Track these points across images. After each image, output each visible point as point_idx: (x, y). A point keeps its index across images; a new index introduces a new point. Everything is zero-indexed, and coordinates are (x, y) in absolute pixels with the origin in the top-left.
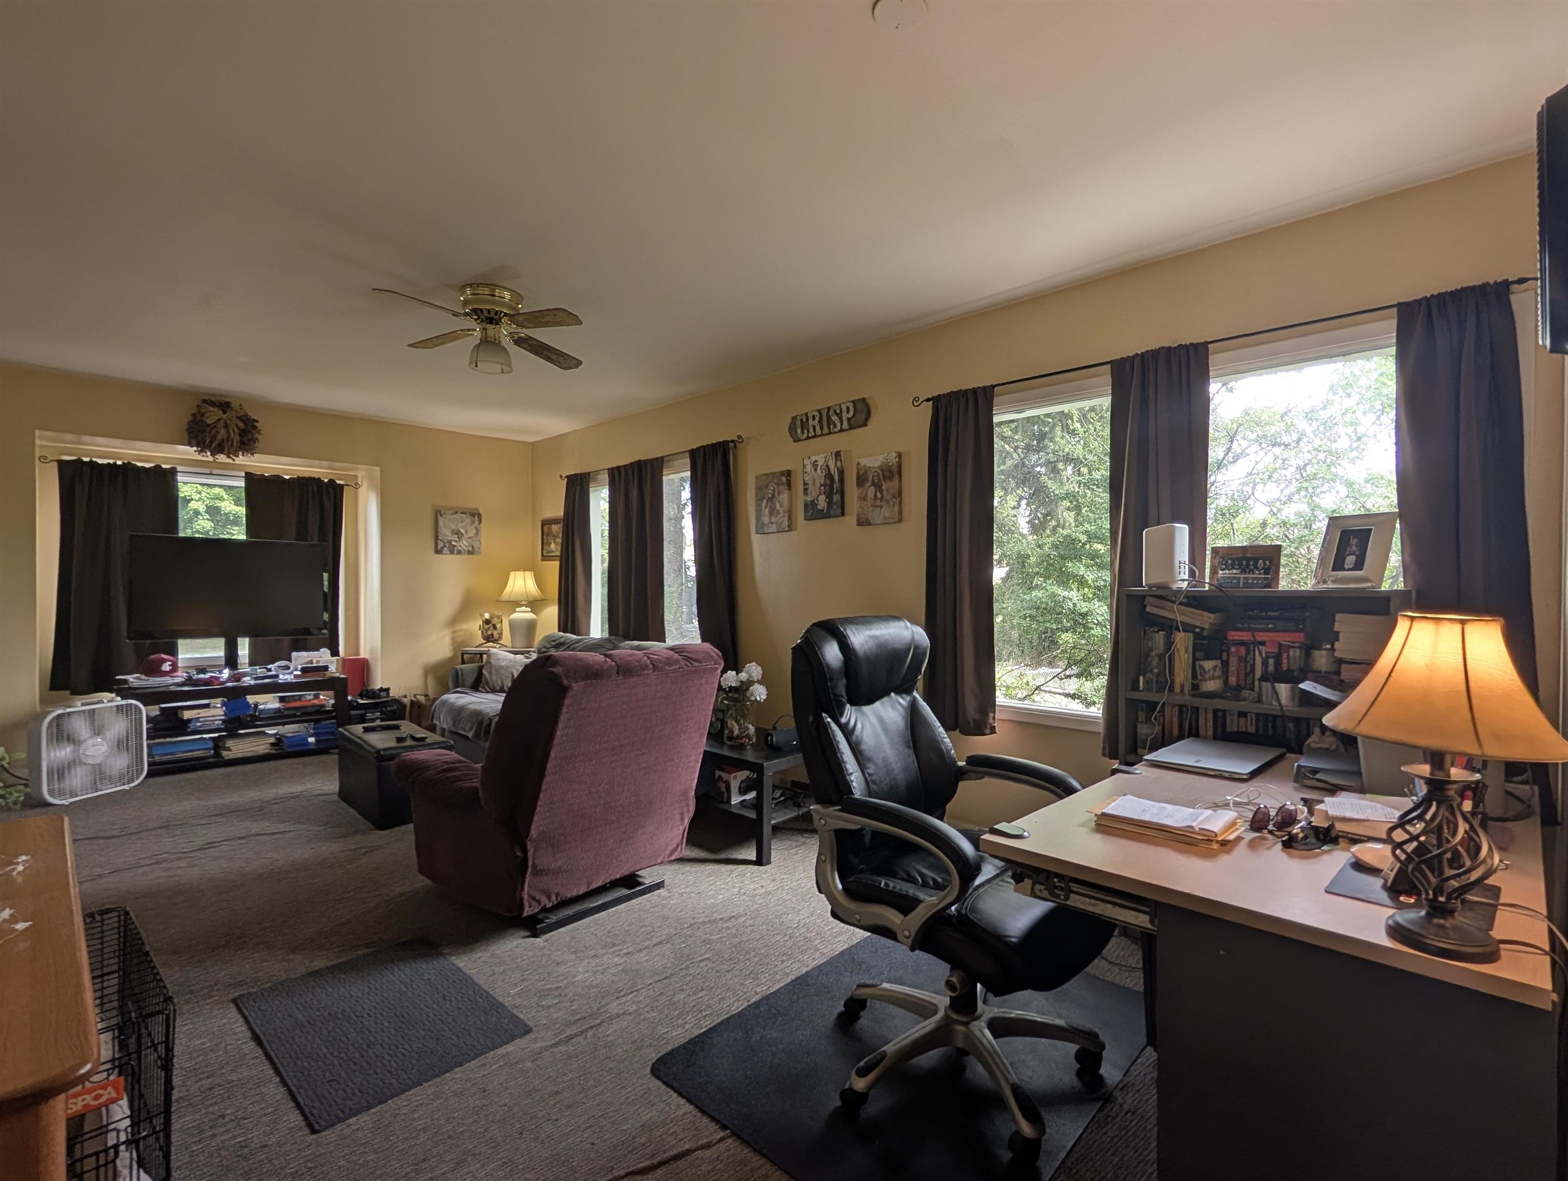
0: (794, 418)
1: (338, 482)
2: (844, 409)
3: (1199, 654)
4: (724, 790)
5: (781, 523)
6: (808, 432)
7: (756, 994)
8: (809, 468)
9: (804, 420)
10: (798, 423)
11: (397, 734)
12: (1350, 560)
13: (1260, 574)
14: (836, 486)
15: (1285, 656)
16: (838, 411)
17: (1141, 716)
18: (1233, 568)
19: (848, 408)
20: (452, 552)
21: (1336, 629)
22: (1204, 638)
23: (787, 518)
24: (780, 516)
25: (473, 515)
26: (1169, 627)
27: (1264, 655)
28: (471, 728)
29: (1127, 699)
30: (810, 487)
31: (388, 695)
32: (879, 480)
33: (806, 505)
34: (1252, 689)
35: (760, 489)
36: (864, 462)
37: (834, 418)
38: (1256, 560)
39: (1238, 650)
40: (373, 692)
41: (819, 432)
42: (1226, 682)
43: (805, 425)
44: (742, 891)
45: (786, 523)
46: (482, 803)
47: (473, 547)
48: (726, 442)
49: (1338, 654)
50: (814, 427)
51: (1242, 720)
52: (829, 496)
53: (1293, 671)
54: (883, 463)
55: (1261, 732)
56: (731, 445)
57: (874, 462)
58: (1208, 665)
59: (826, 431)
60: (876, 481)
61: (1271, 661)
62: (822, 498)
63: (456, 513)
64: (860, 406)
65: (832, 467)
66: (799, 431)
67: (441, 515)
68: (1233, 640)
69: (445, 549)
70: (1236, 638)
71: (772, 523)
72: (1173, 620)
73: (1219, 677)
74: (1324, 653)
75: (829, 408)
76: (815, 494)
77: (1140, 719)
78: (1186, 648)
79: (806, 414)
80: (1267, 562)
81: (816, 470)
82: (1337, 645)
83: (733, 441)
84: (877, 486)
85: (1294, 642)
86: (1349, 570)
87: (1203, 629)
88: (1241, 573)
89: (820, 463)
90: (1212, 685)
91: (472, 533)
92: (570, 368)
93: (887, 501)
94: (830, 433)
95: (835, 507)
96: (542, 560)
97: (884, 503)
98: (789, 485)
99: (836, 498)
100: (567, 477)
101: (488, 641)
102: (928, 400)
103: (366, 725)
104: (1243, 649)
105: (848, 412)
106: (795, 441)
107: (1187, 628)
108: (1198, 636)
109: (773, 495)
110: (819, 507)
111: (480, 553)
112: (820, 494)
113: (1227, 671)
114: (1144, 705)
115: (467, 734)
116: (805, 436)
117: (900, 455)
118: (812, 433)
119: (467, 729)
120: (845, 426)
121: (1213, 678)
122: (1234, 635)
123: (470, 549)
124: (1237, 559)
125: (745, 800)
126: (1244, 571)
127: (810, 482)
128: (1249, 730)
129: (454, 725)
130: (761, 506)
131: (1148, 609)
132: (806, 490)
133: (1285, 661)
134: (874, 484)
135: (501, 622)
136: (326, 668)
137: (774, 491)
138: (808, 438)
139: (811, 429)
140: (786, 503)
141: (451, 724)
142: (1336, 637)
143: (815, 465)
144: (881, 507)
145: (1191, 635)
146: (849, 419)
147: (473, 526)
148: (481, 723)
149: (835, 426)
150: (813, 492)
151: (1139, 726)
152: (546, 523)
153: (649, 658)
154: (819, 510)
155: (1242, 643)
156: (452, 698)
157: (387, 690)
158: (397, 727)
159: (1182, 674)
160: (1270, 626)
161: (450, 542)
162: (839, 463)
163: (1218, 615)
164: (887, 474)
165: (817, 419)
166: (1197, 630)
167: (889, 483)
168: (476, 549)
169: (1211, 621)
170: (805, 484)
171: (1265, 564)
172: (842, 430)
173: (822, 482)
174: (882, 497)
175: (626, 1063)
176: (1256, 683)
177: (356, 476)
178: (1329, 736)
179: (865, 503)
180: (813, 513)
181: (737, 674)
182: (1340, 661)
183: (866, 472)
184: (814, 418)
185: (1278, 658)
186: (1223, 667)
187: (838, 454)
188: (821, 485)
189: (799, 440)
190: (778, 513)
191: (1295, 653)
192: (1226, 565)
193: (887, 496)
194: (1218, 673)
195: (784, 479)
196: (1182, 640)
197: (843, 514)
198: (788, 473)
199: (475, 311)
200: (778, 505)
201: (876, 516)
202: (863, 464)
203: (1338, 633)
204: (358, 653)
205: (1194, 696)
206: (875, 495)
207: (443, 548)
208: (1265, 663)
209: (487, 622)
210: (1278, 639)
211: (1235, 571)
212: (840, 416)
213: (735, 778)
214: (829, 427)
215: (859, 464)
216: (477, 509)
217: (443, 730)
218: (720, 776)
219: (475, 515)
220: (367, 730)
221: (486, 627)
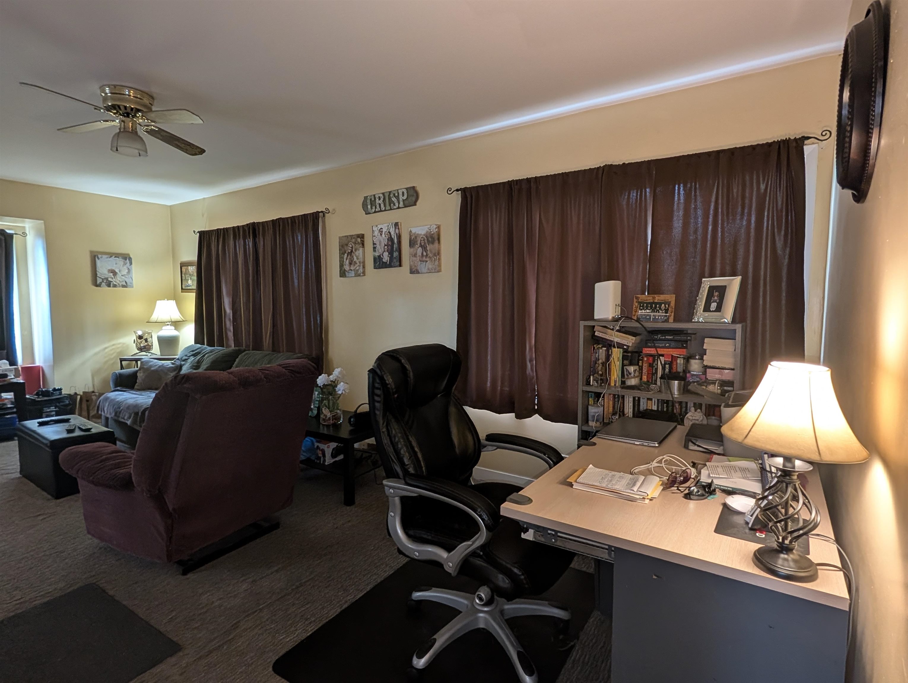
0: (366, 198)
1: (8, 231)
2: (401, 193)
3: (626, 362)
4: (320, 455)
5: (358, 270)
6: (376, 208)
7: (346, 602)
8: (376, 233)
9: (373, 199)
10: (369, 201)
11: (66, 426)
12: (714, 306)
13: (662, 313)
14: (395, 246)
15: (675, 363)
16: (396, 195)
17: (591, 401)
18: (647, 309)
19: (403, 193)
20: (109, 285)
21: (704, 348)
22: (628, 352)
23: (362, 267)
24: (356, 265)
25: (125, 259)
26: (609, 345)
27: (663, 363)
28: (129, 418)
29: (583, 391)
30: (378, 246)
31: (61, 394)
32: (425, 243)
33: (375, 259)
34: (656, 384)
35: (342, 247)
36: (414, 230)
37: (394, 199)
38: (661, 304)
39: (648, 359)
40: (48, 392)
41: (383, 208)
42: (641, 379)
43: (373, 203)
44: (336, 526)
45: (361, 270)
46: (135, 485)
47: (126, 282)
48: (318, 212)
49: (705, 363)
50: (380, 204)
51: (649, 402)
52: (391, 253)
53: (679, 373)
54: (427, 232)
55: (660, 409)
56: (321, 214)
57: (421, 231)
58: (632, 369)
59: (388, 208)
60: (423, 244)
61: (667, 366)
62: (386, 254)
63: (111, 257)
64: (412, 192)
65: (392, 233)
66: (369, 207)
67: (98, 259)
68: (646, 354)
69: (103, 283)
70: (648, 352)
71: (351, 270)
72: (612, 341)
73: (637, 377)
74: (697, 361)
75: (390, 192)
76: (381, 251)
77: (590, 403)
78: (618, 358)
79: (374, 195)
80: (667, 306)
81: (381, 235)
82: (705, 357)
83: (322, 212)
84: (424, 248)
85: (680, 355)
86: (713, 311)
87: (628, 346)
88: (652, 312)
89: (384, 230)
90: (633, 382)
91: (125, 272)
92: (195, 154)
93: (430, 257)
94: (391, 209)
95: (395, 260)
96: (182, 292)
97: (428, 259)
98: (363, 244)
99: (396, 254)
100: (198, 232)
101: (142, 351)
102: (457, 190)
103: (40, 420)
104: (651, 359)
105: (403, 195)
106: (366, 214)
107: (620, 346)
108: (625, 351)
109: (352, 251)
110: (384, 260)
111: (132, 287)
112: (384, 251)
113: (642, 373)
114: (593, 394)
115: (127, 422)
116: (373, 210)
117: (439, 227)
118: (378, 209)
119: (126, 418)
120: (401, 205)
121: (634, 377)
122: (646, 351)
123: (124, 284)
124: (649, 303)
125: (336, 461)
126: (653, 311)
127: (378, 243)
128: (653, 409)
129: (116, 415)
130: (343, 258)
131: (596, 334)
132: (374, 248)
133: (675, 366)
134: (421, 246)
135: (152, 337)
136: (6, 376)
137: (352, 248)
138: (375, 212)
139: (378, 206)
140: (361, 256)
141: (113, 414)
142: (704, 352)
143: (381, 231)
144: (427, 261)
145: (621, 350)
146: (403, 200)
147: (125, 267)
148: (136, 414)
149: (394, 205)
150: (380, 249)
151: (590, 407)
152: (183, 265)
153: (263, 373)
154: (383, 262)
155: (651, 355)
156: (112, 395)
157: (60, 390)
158: (67, 421)
159: (615, 375)
160: (667, 345)
161: (107, 279)
162: (397, 231)
163: (638, 337)
164: (430, 239)
165: (382, 199)
166: (625, 347)
167: (431, 246)
168: (128, 283)
169: (633, 342)
170: (374, 244)
171: (665, 307)
172: (399, 208)
173: (386, 244)
174: (427, 255)
175: (254, 666)
176: (658, 380)
177: (24, 227)
178: (699, 413)
179: (415, 258)
180: (379, 263)
181: (328, 376)
182: (706, 367)
183: (416, 237)
184: (379, 199)
185: (671, 364)
186: (640, 370)
187: (396, 224)
188: (385, 245)
189: (370, 213)
190: (355, 263)
191: (680, 361)
192: (643, 306)
193: (430, 255)
194: (637, 374)
195: (359, 240)
196: (617, 353)
197: (400, 265)
198: (362, 236)
199: (114, 107)
200: (355, 258)
201: (423, 267)
202: (413, 232)
203: (706, 350)
204: (33, 362)
205: (622, 388)
206: (422, 254)
207: (101, 283)
208: (664, 368)
209: (140, 337)
210: (671, 353)
211: (648, 311)
212: (398, 198)
213: (328, 447)
214: (390, 205)
215: (411, 231)
216: (128, 255)
217: (107, 419)
218: (318, 446)
219: (126, 258)
220: (41, 424)
221: (139, 341)
